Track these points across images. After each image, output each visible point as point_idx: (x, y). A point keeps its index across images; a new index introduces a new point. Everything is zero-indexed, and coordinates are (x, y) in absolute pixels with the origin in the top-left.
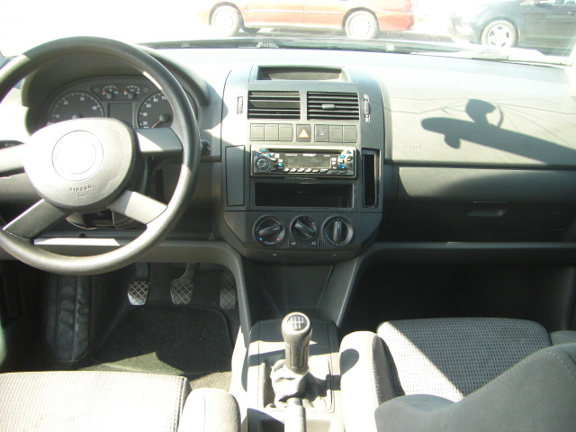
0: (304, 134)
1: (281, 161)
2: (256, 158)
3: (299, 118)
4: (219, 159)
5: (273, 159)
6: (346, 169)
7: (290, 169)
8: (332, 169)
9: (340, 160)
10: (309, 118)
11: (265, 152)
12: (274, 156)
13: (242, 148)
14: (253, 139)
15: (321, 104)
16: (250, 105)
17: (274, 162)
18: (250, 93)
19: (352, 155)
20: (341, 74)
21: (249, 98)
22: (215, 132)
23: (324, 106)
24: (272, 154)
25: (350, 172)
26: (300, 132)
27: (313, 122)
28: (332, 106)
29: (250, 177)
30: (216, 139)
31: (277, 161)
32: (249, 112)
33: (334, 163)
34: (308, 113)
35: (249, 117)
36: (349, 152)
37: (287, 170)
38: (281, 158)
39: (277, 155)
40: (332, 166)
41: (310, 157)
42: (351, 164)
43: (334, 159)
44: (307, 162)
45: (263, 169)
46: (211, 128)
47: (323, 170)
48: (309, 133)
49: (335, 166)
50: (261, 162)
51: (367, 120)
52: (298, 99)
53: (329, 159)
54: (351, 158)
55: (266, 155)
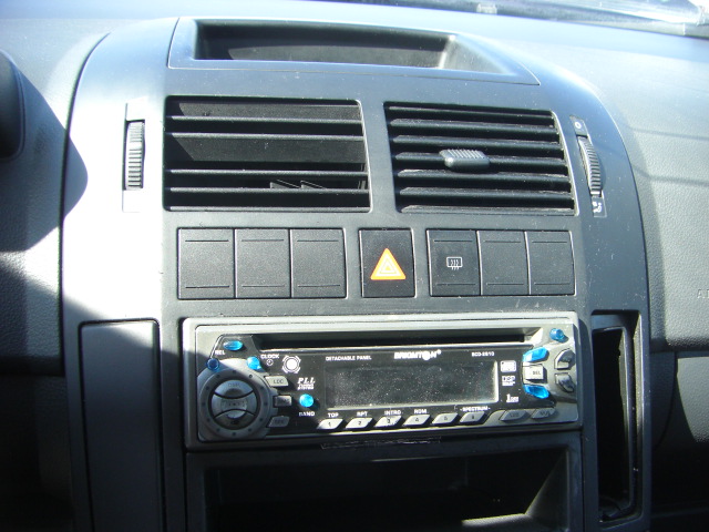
0: (388, 269)
1: (307, 384)
2: (204, 376)
3: (363, 201)
5: (274, 381)
6: (551, 400)
7: (347, 416)
8: (502, 405)
9: (531, 372)
10: (401, 202)
11: (242, 353)
12: (275, 368)
13: (143, 333)
14: (190, 289)
15: (435, 149)
16: (174, 154)
17: (282, 389)
18: (172, 104)
19: (571, 344)
20: (444, 56)
21: (170, 126)
22: (35, 264)
23: (450, 158)
24: (270, 356)
25: (569, 413)
26: (373, 262)
27: (418, 220)
28: (476, 157)
29: (185, 450)
30: (40, 294)
31: (291, 387)
32: (169, 180)
33: (509, 382)
34: (400, 183)
35: (170, 201)
36: (561, 338)
37: (331, 423)
38: (306, 370)
39: (292, 364)
40: (504, 391)
41: (419, 363)
42: (569, 382)
43: (509, 366)
44: (407, 385)
45: (236, 423)
46: (22, 244)
47: (473, 410)
48: (405, 262)
49: (514, 390)
50: (231, 396)
51: (598, 208)
52: (357, 130)
53: (487, 365)
54: (568, 358)
55: (234, 363)
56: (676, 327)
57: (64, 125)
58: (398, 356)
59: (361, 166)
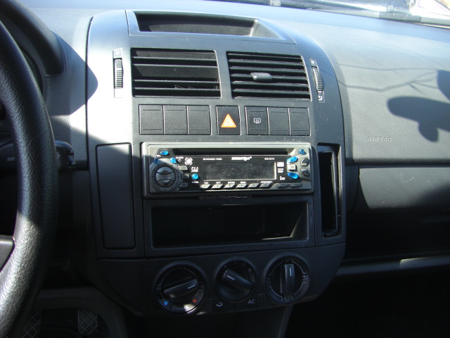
0: (229, 123)
1: (195, 170)
2: (152, 166)
3: (218, 94)
4: (84, 166)
5: (181, 168)
6: (299, 179)
7: (212, 183)
8: (278, 181)
9: (290, 167)
10: (234, 95)
11: (168, 156)
12: (182, 163)
13: (125, 148)
14: (145, 130)
15: (249, 72)
16: (135, 74)
17: (185, 171)
18: (133, 51)
19: (308, 155)
21: (133, 61)
22: (75, 120)
23: (255, 76)
24: (180, 158)
25: (307, 185)
26: (222, 120)
27: (241, 103)
28: (267, 76)
29: (143, 198)
30: (78, 134)
31: (189, 171)
32: (134, 84)
33: (281, 171)
34: (233, 87)
35: (135, 93)
36: (303, 152)
37: (205, 186)
38: (195, 164)
39: (189, 161)
40: (279, 175)
41: (242, 162)
42: (307, 172)
43: (281, 164)
44: (237, 171)
45: (166, 185)
46: (68, 112)
47: (265, 183)
48: (236, 120)
49: (284, 174)
50: (164, 173)
51: (321, 98)
52: (214, 63)
53: (272, 163)
54: (306, 161)
55: (165, 160)
56: (358, 154)
57: (84, 60)
58: (233, 158)
59: (216, 79)
